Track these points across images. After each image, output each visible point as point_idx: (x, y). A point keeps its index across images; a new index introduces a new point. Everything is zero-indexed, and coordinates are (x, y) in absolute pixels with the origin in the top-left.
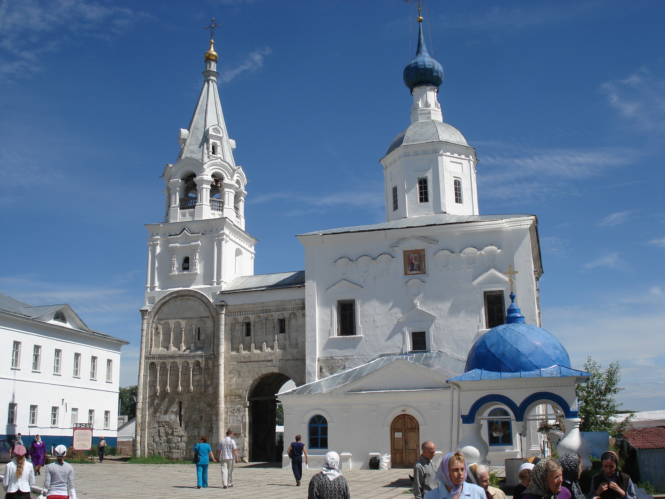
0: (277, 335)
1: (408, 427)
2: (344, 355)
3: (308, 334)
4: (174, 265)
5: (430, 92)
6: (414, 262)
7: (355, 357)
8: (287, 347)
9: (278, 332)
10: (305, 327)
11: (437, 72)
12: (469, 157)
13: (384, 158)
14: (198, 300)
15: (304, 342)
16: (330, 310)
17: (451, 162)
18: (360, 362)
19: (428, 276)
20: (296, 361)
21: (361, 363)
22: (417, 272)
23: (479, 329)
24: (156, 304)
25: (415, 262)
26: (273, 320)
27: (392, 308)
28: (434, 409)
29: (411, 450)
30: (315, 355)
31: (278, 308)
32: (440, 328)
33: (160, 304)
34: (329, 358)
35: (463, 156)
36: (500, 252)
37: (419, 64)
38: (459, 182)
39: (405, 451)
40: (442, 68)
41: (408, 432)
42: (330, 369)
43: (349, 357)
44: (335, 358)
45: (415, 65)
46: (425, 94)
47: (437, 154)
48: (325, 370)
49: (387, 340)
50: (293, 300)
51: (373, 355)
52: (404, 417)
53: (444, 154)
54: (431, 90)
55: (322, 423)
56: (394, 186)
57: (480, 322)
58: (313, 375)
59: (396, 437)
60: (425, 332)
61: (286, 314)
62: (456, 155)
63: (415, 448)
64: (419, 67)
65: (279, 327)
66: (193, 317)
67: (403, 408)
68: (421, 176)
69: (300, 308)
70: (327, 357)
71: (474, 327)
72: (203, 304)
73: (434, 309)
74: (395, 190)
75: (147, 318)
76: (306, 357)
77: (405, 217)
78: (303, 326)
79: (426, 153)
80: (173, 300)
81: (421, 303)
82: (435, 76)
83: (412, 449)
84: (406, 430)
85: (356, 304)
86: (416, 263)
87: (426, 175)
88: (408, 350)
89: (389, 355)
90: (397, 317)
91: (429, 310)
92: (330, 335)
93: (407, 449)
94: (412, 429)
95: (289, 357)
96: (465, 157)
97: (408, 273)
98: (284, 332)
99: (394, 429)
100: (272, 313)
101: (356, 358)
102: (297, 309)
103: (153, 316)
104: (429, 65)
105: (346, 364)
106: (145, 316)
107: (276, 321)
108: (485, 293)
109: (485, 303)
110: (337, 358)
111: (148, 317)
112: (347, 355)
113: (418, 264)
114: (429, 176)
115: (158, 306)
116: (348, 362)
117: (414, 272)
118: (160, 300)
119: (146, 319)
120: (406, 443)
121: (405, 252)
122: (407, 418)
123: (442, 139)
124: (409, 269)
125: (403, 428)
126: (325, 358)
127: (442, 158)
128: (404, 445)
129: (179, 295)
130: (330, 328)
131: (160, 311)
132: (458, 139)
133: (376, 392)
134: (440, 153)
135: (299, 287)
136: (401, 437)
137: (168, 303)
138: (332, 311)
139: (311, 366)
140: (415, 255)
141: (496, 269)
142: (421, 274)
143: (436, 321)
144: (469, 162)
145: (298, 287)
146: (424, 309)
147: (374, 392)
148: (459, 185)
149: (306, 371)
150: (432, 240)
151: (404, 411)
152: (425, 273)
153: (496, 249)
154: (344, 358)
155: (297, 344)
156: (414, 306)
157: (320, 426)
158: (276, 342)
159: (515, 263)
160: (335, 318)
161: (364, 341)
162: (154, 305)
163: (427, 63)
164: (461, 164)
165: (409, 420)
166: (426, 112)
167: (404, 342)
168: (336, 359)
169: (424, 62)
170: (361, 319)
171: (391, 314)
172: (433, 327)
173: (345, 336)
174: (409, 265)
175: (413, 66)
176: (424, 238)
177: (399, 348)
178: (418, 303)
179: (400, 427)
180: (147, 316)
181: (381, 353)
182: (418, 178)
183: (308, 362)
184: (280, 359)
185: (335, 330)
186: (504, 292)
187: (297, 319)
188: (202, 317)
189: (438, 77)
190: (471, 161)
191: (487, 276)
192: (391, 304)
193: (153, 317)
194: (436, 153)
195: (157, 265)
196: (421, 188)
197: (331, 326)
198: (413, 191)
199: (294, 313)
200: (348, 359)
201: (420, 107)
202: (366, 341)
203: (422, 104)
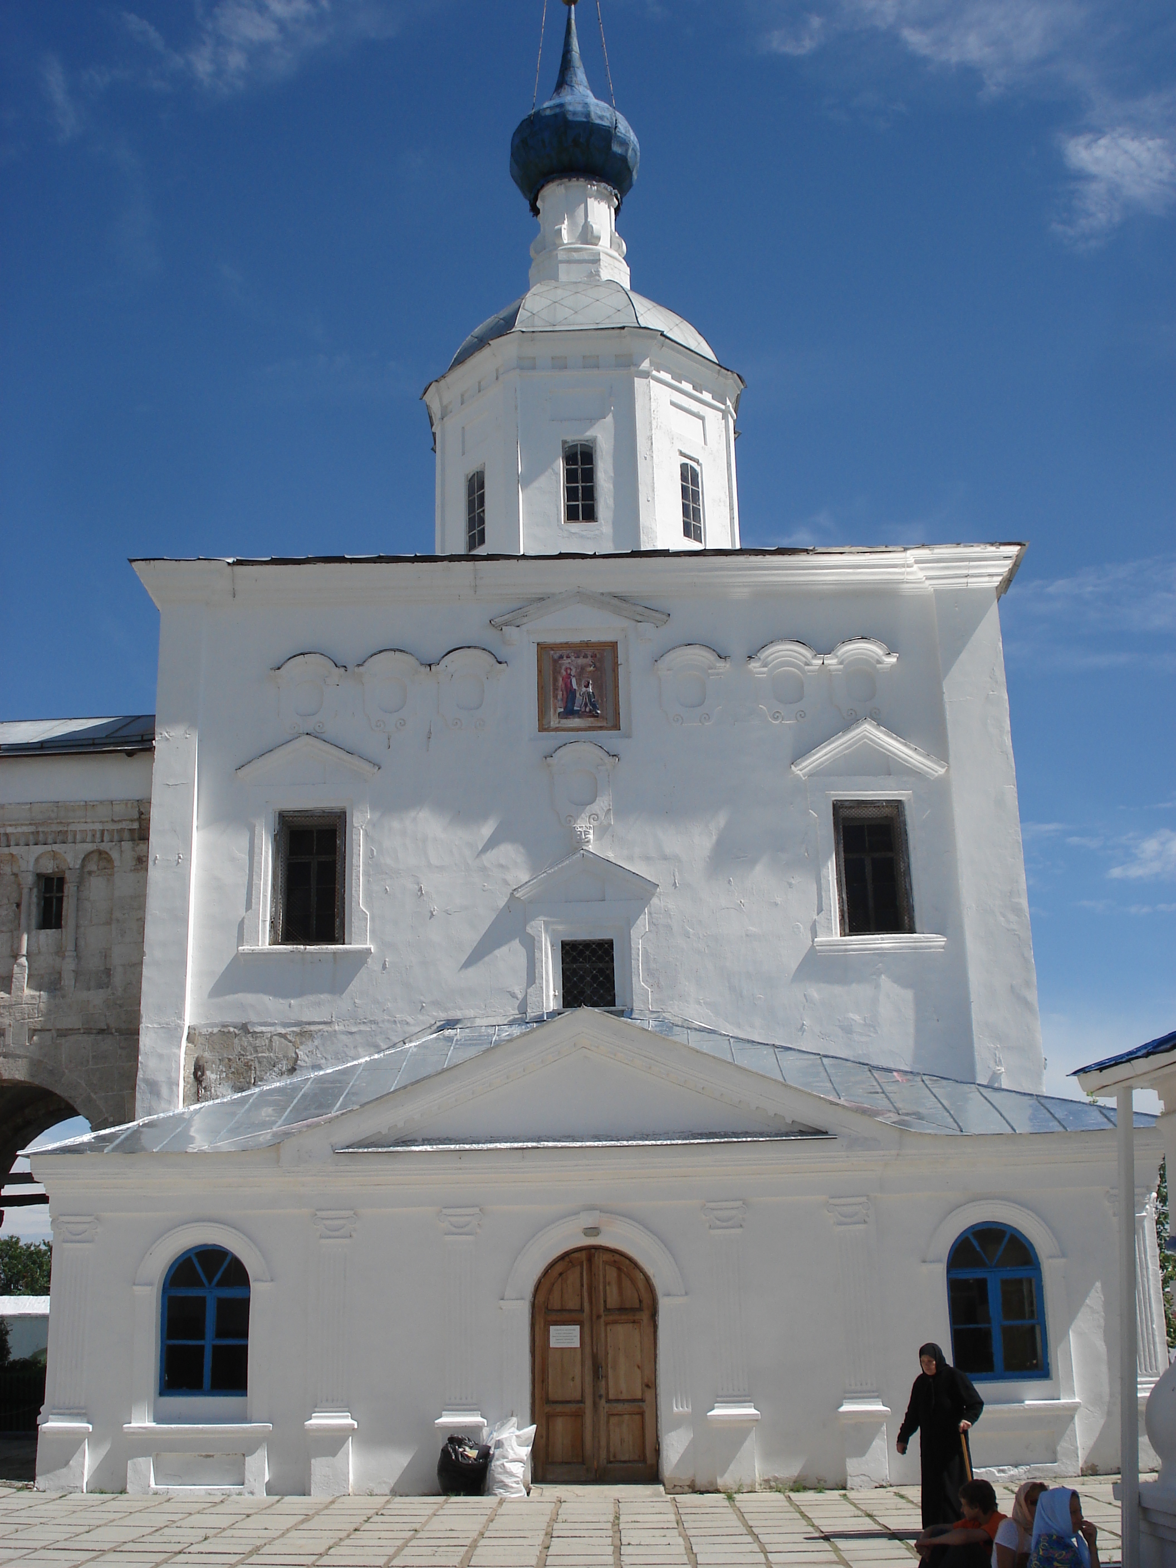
0: (29, 934)
1: (605, 1302)
2: (294, 1016)
3: (153, 933)
5: (596, 203)
6: (575, 686)
7: (337, 1028)
8: (68, 981)
9: (34, 922)
10: (142, 907)
11: (624, 143)
12: (725, 403)
13: (443, 382)
15: (136, 966)
16: (245, 843)
17: (673, 404)
18: (355, 1047)
19: (629, 737)
20: (100, 1037)
21: (360, 1050)
22: (589, 722)
23: (815, 934)
25: (579, 684)
26: (16, 875)
27: (491, 843)
28: (725, 1224)
29: (618, 1401)
30: (180, 1016)
31: (40, 829)
32: (669, 927)
34: (232, 1029)
35: (707, 396)
36: (893, 666)
37: (570, 108)
38: (695, 474)
39: (595, 1405)
41: (607, 1324)
42: (237, 1073)
43: (313, 1028)
44: (258, 1029)
45: (558, 110)
46: (583, 206)
47: (633, 369)
48: (213, 1076)
49: (469, 963)
50: (101, 802)
51: (407, 1023)
52: (590, 1260)
53: (654, 373)
54: (600, 197)
55: (222, 1283)
56: (472, 469)
57: (820, 910)
58: (165, 1091)
59: (553, 1344)
60: (610, 943)
61: (71, 856)
62: (687, 386)
63: (638, 1395)
64: (570, 117)
65: (38, 904)
67: (588, 1220)
68: (574, 437)
69: (126, 835)
70: (227, 1026)
71: (798, 928)
73: (647, 858)
74: (476, 486)
76: (144, 1020)
78: (138, 902)
79: (591, 363)
81: (602, 831)
82: (615, 154)
83: (624, 1396)
84: (599, 1317)
85: (353, 826)
86: (583, 690)
87: (589, 434)
88: (548, 1006)
89: (472, 1022)
90: (506, 882)
91: (630, 858)
92: (241, 941)
93: (603, 1401)
94: (622, 1310)
95: (72, 1021)
96: (713, 400)
97: (552, 725)
98: (58, 925)
99: (548, 1310)
100: (14, 850)
101: (343, 1033)
102: (116, 837)
104: (601, 118)
105: (300, 1053)
107: (29, 880)
108: (838, 807)
109: (837, 843)
110: (264, 1029)
112: (304, 1020)
113: (592, 694)
114: (602, 437)
116: (310, 1045)
117: (577, 722)
120: (598, 1370)
121: (542, 648)
122: (605, 1263)
123: (648, 324)
124: (555, 711)
125: (586, 1305)
126: (216, 1030)
127: (647, 387)
128: (588, 1378)
130: (242, 912)
133: (475, 1146)
134: (641, 368)
135: (130, 754)
136: (579, 1346)
138: (256, 850)
139: (161, 1056)
140: (581, 661)
141: (880, 722)
142: (601, 728)
143: (655, 901)
144: (724, 417)
145: (124, 755)
146: (610, 853)
147: (467, 1147)
148: (695, 481)
149: (140, 1075)
150: (650, 610)
151: (593, 1231)
152: (616, 727)
153: (880, 652)
154: (293, 1031)
155: (108, 972)
156: (575, 844)
157: (212, 1295)
158: (23, 961)
159: (947, 707)
160: (266, 876)
161: (378, 968)
163: (595, 110)
164: (702, 418)
165: (612, 1273)
166: (585, 256)
167: (532, 976)
168: (262, 1033)
169: (586, 104)
170: (368, 882)
171: (483, 869)
172: (643, 924)
173: (302, 947)
174: (555, 697)
175: (548, 112)
176: (622, 601)
177: (513, 996)
178: (591, 831)
179: (572, 1303)
181: (442, 1016)
182: (564, 442)
183: (146, 1041)
184: (39, 1027)
185: (264, 921)
186: (907, 807)
187: (112, 875)
189: (624, 159)
190: (728, 415)
191: (847, 748)
192: (487, 830)
194: (628, 365)
196: (571, 476)
197: (249, 906)
198: (542, 482)
199: (100, 852)
200: (311, 1035)
201: (566, 242)
202: (384, 967)
203: (570, 231)
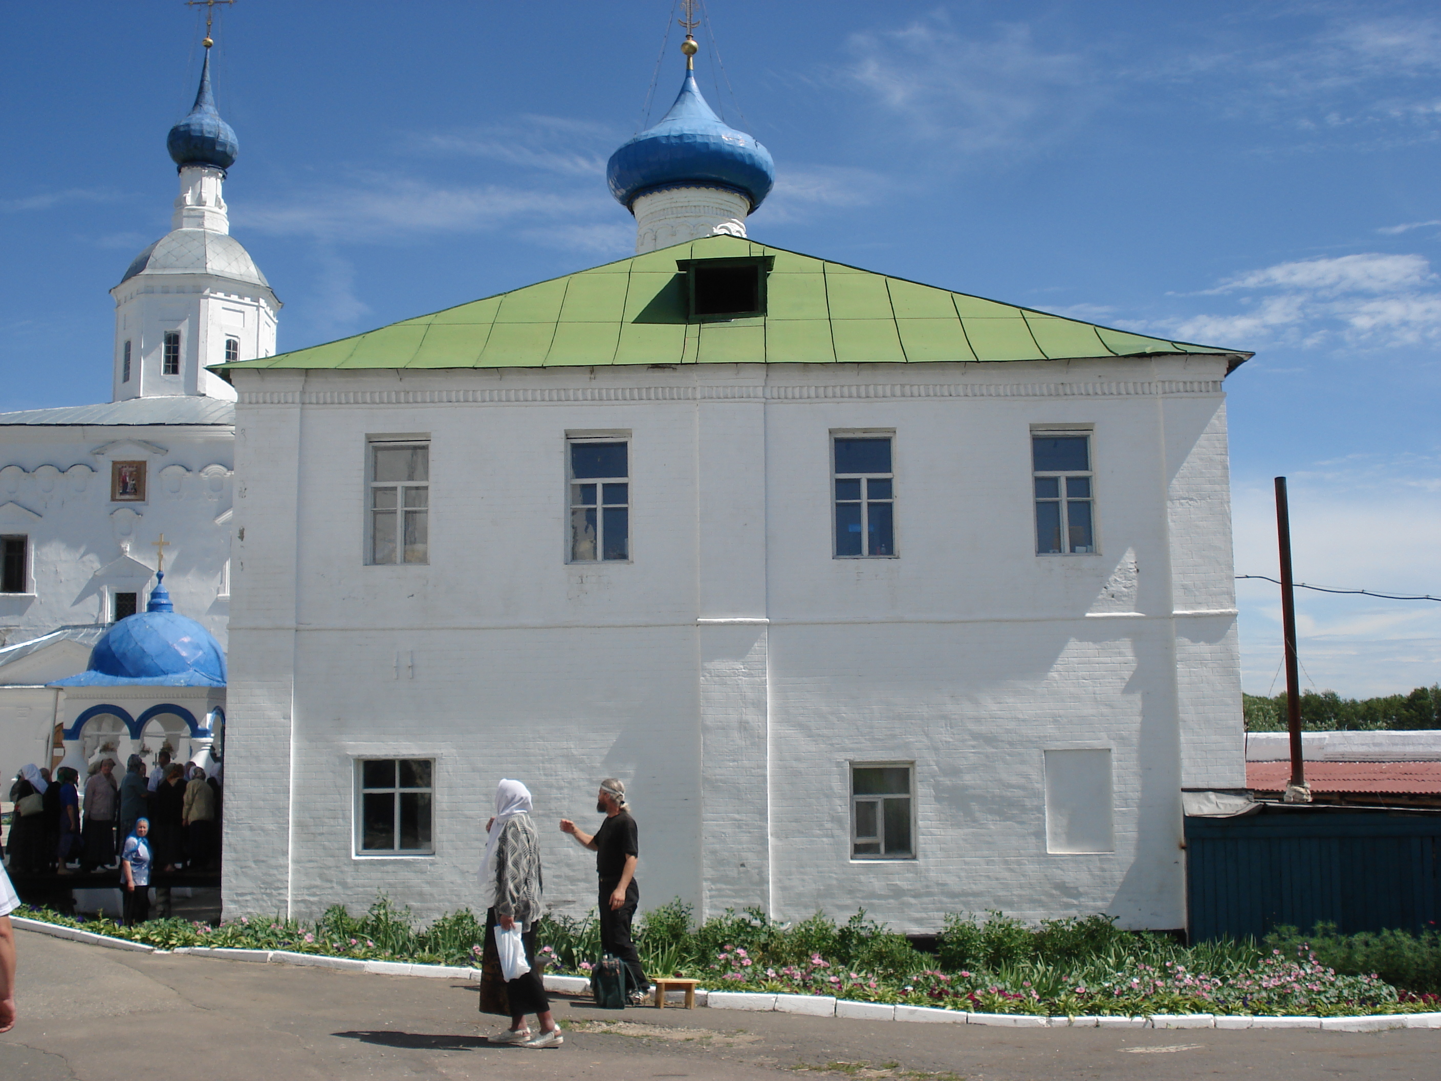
2: (4, 623)
5: (209, 178)
6: (128, 480)
7: (21, 628)
11: (224, 144)
12: (258, 302)
13: (117, 289)
17: (224, 308)
18: (28, 636)
19: (148, 505)
21: (31, 637)
22: (133, 497)
23: (218, 593)
25: (130, 480)
27: (86, 553)
35: (247, 300)
37: (193, 127)
38: (235, 344)
40: (235, 137)
43: (12, 628)
45: (186, 128)
46: (199, 182)
47: (200, 294)
49: (75, 603)
51: (49, 627)
54: (210, 175)
56: (127, 339)
57: (221, 582)
60: (135, 594)
62: (234, 297)
64: (193, 134)
68: (171, 329)
71: (212, 590)
73: (152, 559)
74: (128, 346)
77: (137, 396)
79: (181, 291)
81: (133, 548)
82: (218, 151)
85: (30, 543)
86: (130, 483)
87: (179, 328)
88: (108, 620)
89: (76, 627)
90: (91, 569)
91: (142, 559)
96: (252, 301)
97: (117, 498)
101: (24, 630)
104: (209, 133)
105: (6, 638)
112: (8, 625)
113: (134, 485)
114: (184, 330)
116: (10, 635)
117: (127, 497)
121: (114, 463)
123: (212, 269)
127: (208, 303)
132: (243, 270)
134: (204, 293)
140: (131, 469)
142: (137, 500)
143: (154, 577)
144: (258, 309)
146: (136, 558)
147: (23, 687)
148: (235, 348)
150: (160, 448)
154: (4, 629)
156: (122, 552)
161: (38, 603)
163: (206, 128)
164: (243, 313)
166: (196, 213)
167: (101, 608)
169: (201, 125)
170: (35, 567)
171: (83, 562)
172: (149, 586)
173: (8, 594)
175: (182, 129)
176: (147, 443)
177: (94, 616)
178: (128, 547)
181: (64, 624)
182: (166, 332)
189: (225, 153)
190: (261, 309)
192: (84, 548)
194: (198, 292)
196: (168, 350)
198: (154, 353)
200: (10, 631)
201: (189, 203)
202: (41, 603)
203: (192, 197)
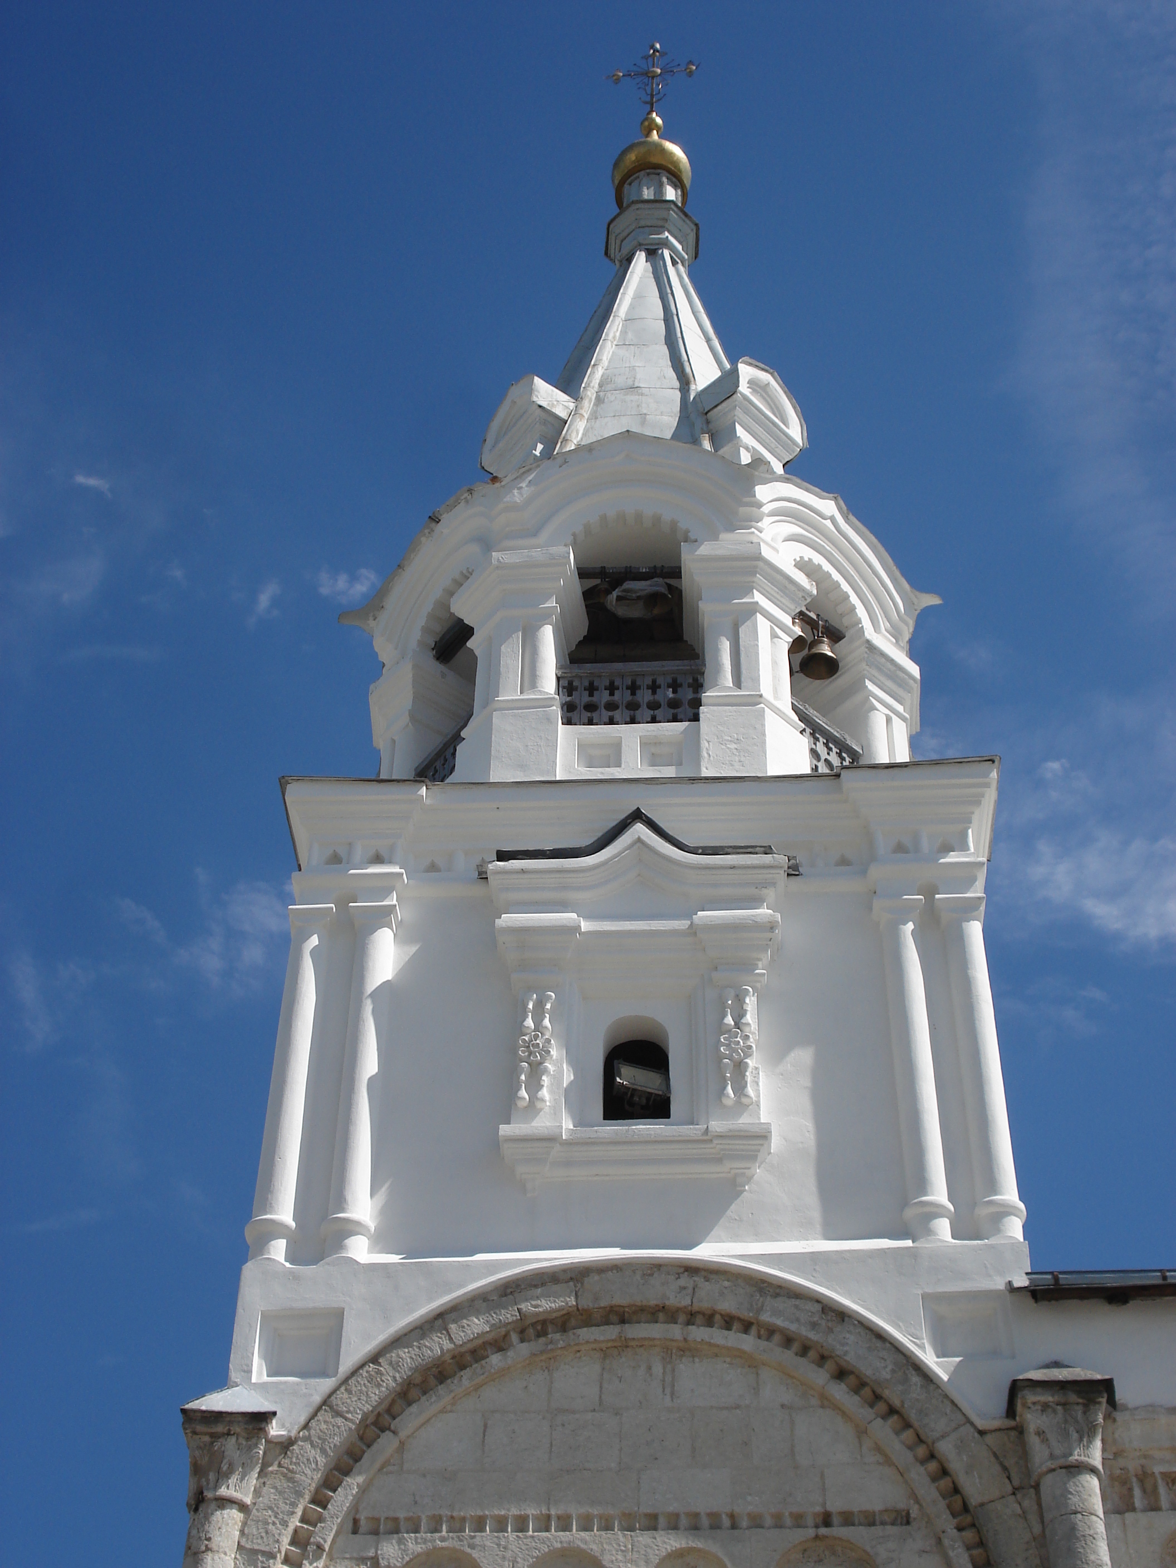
4: (536, 1070)
14: (788, 1357)
24: (354, 1373)
33: (390, 1379)
66: (732, 1516)
72: (839, 1392)
75: (248, 1500)
80: (520, 1351)
103: (310, 1478)
106: (227, 1475)
111: (257, 1493)
115: (375, 1399)
118: (397, 1341)
119: (243, 1507)
129: (586, 1303)
131: (386, 1444)
137: (466, 1373)
162: (326, 1384)
180: (253, 1479)
188: (836, 1520)
193: (307, 1497)
195: (370, 1064)
